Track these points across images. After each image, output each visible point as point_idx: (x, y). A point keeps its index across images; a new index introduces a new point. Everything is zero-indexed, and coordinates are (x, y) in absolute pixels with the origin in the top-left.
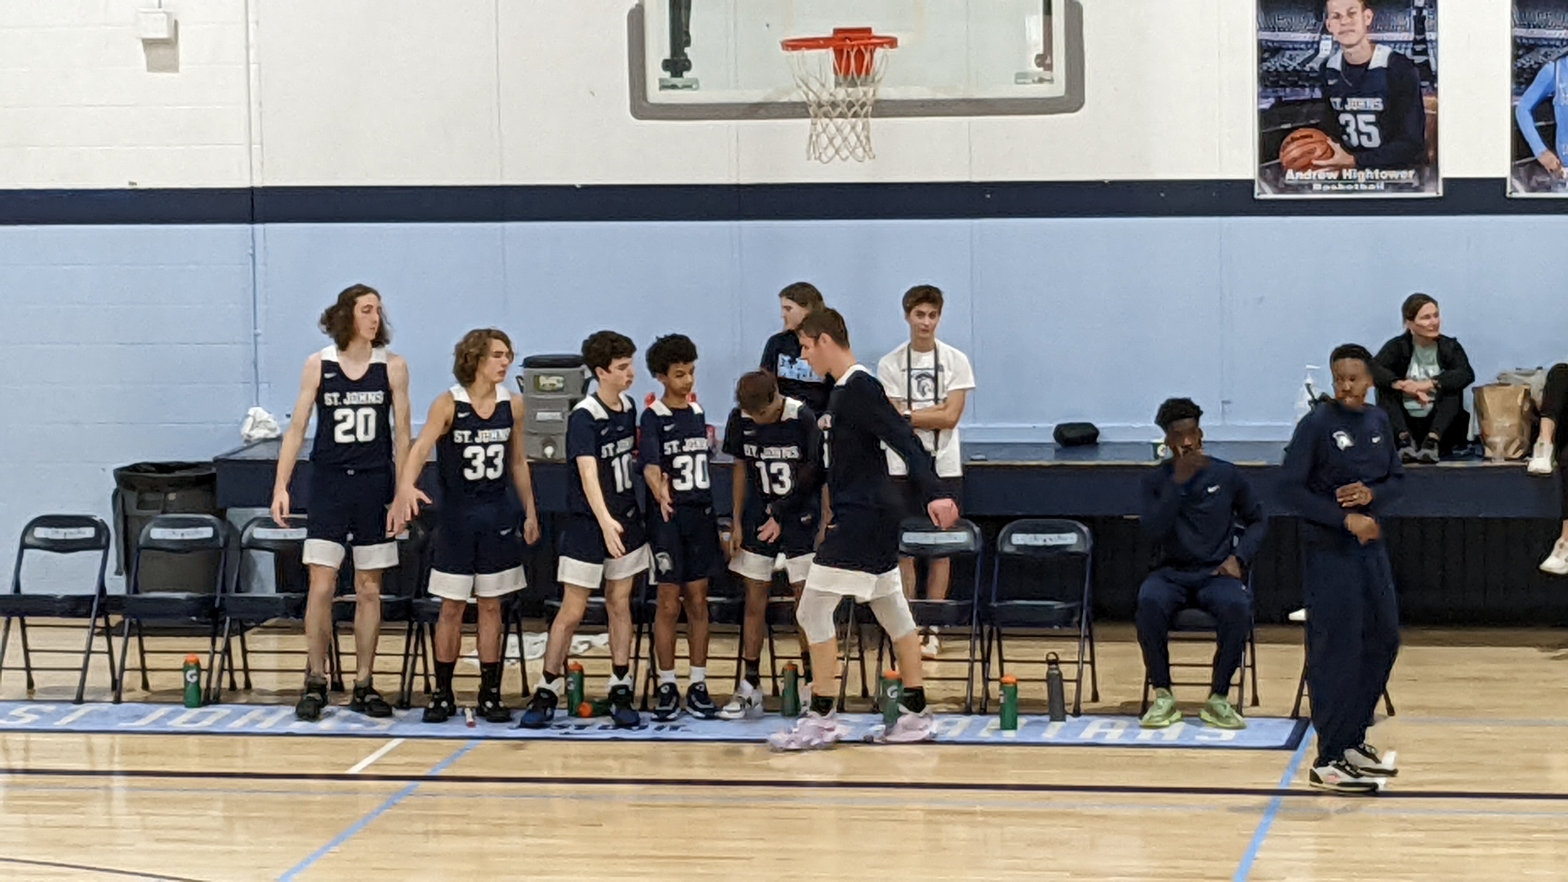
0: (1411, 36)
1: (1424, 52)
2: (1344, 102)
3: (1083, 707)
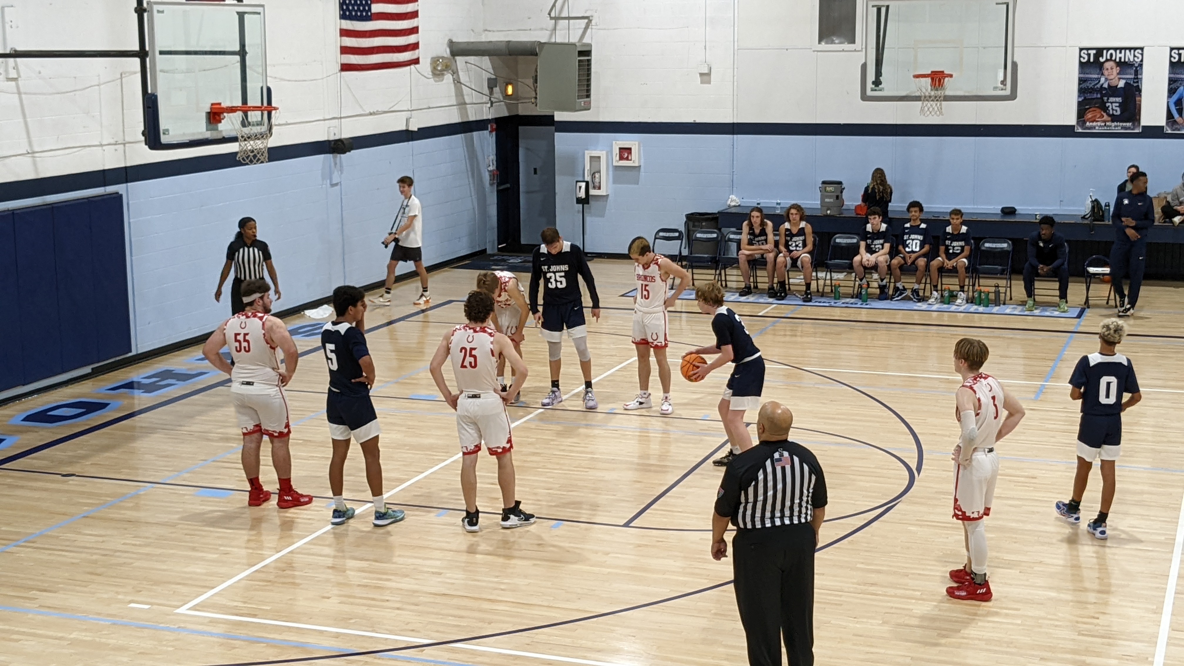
0: (1133, 76)
1: (1137, 82)
2: (1108, 99)
3: (1007, 302)
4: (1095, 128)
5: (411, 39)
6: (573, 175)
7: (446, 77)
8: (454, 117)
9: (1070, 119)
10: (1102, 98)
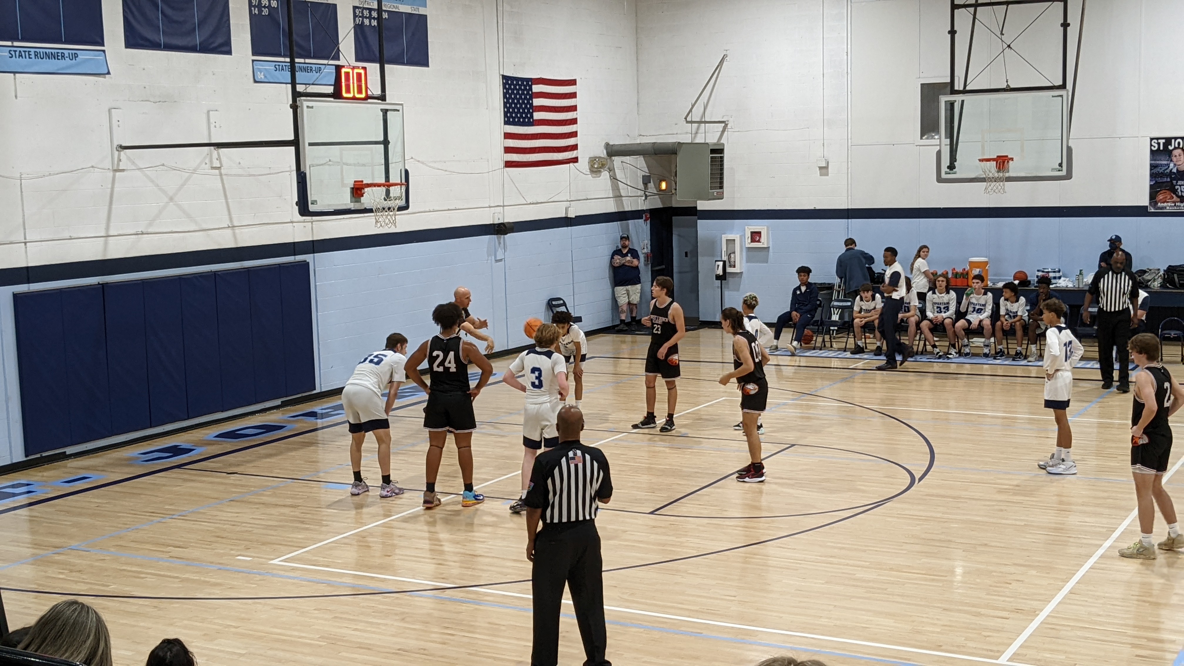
4: (1166, 208)
5: (571, 142)
6: (713, 255)
7: (602, 173)
8: (611, 207)
9: (1145, 201)
10: (1171, 181)
